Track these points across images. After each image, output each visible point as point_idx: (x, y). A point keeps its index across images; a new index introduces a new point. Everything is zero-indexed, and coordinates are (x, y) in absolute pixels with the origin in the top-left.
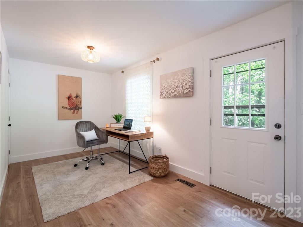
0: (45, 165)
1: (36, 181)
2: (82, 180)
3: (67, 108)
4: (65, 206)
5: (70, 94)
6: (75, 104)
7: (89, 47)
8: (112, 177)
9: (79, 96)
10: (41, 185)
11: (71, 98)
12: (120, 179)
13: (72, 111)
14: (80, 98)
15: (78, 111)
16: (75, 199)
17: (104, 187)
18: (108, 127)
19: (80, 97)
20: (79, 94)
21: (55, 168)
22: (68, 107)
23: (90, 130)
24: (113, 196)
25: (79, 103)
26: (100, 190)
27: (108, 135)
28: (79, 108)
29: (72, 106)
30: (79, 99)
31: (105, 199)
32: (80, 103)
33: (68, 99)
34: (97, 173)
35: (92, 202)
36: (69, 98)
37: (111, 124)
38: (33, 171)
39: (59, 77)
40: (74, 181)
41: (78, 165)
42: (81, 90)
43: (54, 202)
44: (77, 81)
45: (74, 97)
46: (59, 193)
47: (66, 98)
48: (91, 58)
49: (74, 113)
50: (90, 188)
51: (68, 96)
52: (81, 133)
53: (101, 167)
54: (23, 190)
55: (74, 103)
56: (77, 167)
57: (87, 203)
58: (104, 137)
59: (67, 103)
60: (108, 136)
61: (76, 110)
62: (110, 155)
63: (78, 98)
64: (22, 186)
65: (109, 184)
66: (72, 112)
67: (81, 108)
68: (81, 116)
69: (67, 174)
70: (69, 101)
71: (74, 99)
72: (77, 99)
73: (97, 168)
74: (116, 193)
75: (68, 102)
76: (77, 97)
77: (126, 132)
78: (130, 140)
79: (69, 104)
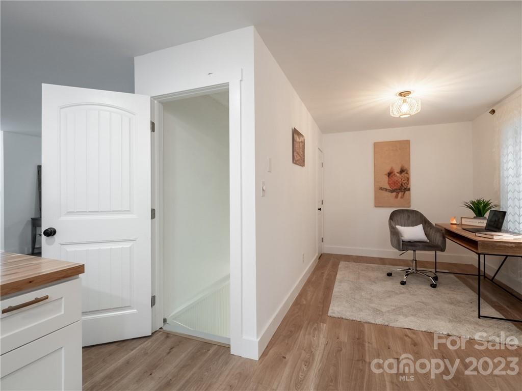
0: (354, 263)
1: (338, 277)
2: (388, 295)
3: (386, 190)
4: (352, 312)
5: (390, 168)
6: (399, 183)
7: (401, 94)
8: (438, 308)
9: (405, 170)
10: (341, 282)
11: (393, 174)
12: (452, 317)
13: (394, 194)
14: (407, 173)
15: (404, 193)
16: (367, 311)
17: (415, 315)
18: (455, 224)
19: (407, 171)
20: (406, 167)
21: (362, 270)
22: (388, 187)
23: (414, 224)
24: (422, 331)
25: (406, 181)
26: (406, 316)
27: (447, 236)
28: (405, 189)
29: (395, 186)
30: (406, 175)
31: (407, 330)
32: (408, 181)
33: (389, 176)
34: (415, 295)
35: (386, 323)
36: (390, 174)
37: (463, 219)
38: (340, 266)
39: (377, 145)
40: (377, 292)
41: (393, 275)
42: (408, 161)
43: (344, 303)
44: (403, 147)
45: (397, 173)
46: (353, 297)
47: (386, 175)
48: (405, 109)
49: (396, 197)
50: (393, 308)
51: (388, 171)
52: (398, 227)
53: (428, 289)
54: (324, 280)
55: (397, 182)
56: (391, 277)
57: (379, 321)
58: (438, 239)
59: (387, 182)
60: (447, 239)
61: (400, 193)
62: (458, 277)
63: (404, 173)
64: (325, 277)
65: (426, 315)
66: (394, 196)
67: (409, 190)
68: (410, 202)
69: (374, 281)
70: (390, 179)
71: (398, 175)
72: (402, 175)
73: (420, 288)
74: (429, 331)
75: (389, 181)
76: (402, 171)
77: (477, 234)
78: (479, 251)
79: (389, 184)
